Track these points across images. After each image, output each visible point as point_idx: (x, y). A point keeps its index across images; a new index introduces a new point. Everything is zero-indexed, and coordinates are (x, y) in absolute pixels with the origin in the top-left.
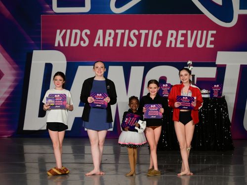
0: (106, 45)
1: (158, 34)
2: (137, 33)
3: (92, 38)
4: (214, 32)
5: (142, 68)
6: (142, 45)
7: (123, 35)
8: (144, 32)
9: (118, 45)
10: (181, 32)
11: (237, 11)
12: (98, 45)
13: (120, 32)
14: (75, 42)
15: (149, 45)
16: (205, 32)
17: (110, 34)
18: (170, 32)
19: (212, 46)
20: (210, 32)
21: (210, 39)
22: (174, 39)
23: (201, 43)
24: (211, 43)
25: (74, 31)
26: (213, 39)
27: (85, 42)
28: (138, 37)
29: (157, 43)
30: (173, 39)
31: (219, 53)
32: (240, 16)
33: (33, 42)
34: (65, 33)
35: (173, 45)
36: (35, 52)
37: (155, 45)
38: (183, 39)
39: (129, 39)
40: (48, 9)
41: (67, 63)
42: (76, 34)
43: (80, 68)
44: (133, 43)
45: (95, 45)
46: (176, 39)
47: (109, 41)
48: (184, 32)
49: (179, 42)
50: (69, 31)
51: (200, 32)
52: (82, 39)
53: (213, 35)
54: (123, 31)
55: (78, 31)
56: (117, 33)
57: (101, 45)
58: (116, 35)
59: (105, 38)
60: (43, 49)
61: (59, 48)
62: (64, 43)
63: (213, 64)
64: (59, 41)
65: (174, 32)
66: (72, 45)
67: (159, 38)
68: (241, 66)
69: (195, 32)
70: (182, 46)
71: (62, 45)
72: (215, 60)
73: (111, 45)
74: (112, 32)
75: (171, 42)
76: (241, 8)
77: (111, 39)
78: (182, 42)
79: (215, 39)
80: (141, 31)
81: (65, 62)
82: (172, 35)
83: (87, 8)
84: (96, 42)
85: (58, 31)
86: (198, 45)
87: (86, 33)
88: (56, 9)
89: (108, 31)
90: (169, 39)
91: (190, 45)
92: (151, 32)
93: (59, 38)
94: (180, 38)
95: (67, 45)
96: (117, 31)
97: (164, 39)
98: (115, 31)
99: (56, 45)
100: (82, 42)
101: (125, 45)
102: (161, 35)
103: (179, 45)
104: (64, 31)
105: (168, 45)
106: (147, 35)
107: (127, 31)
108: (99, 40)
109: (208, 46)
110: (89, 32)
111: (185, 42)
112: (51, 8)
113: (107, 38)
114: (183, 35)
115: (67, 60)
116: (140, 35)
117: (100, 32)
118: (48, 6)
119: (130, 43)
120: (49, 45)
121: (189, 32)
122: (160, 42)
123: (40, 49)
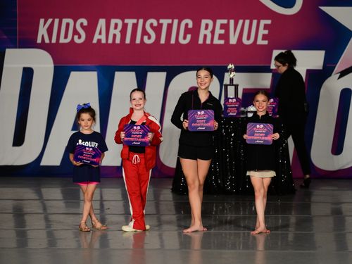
0: (110, 41)
1: (187, 25)
2: (155, 24)
3: (90, 30)
4: (269, 22)
5: (163, 75)
6: (163, 41)
7: (135, 26)
8: (165, 22)
9: (128, 41)
10: (219, 22)
12: (99, 41)
13: (130, 22)
14: (66, 37)
15: (173, 41)
16: (255, 22)
17: (116, 26)
18: (204, 22)
19: (266, 42)
20: (263, 22)
21: (262, 32)
22: (210, 31)
23: (248, 38)
24: (264, 37)
25: (65, 21)
26: (266, 32)
27: (80, 37)
28: (158, 30)
29: (185, 38)
30: (208, 33)
31: (276, 52)
33: (5, 37)
34: (52, 24)
35: (208, 42)
36: (8, 51)
37: (182, 41)
38: (223, 32)
39: (145, 32)
41: (55, 67)
42: (68, 25)
43: (74, 75)
44: (149, 38)
45: (95, 41)
46: (213, 32)
47: (115, 36)
48: (225, 21)
49: (216, 36)
50: (57, 21)
51: (247, 22)
52: (75, 32)
53: (266, 27)
54: (135, 21)
55: (71, 21)
56: (127, 24)
57: (104, 41)
58: (125, 26)
59: (108, 32)
60: (20, 48)
61: (43, 46)
62: (50, 38)
63: (267, 69)
64: (43, 36)
65: (210, 22)
66: (62, 40)
67: (187, 31)
68: (308, 71)
69: (241, 22)
70: (222, 42)
71: (47, 41)
72: (270, 63)
73: (118, 41)
74: (119, 22)
75: (205, 36)
77: (118, 33)
78: (221, 37)
79: (269, 32)
80: (162, 21)
81: (52, 66)
82: (207, 26)
84: (96, 37)
85: (42, 21)
86: (245, 41)
87: (82, 24)
89: (113, 21)
90: (203, 32)
91: (233, 40)
92: (176, 21)
93: (42, 31)
94: (219, 31)
95: (54, 41)
96: (126, 21)
97: (194, 32)
98: (123, 21)
99: (39, 41)
100: (76, 37)
101: (138, 41)
102: (190, 26)
103: (217, 41)
104: (50, 21)
105: (201, 41)
106: (170, 27)
107: (141, 21)
108: (100, 33)
109: (260, 42)
110: (85, 23)
111: (225, 37)
113: (112, 31)
114: (222, 26)
115: (55, 63)
116: (160, 26)
117: (102, 22)
119: (146, 38)
120: (29, 42)
121: (232, 22)
122: (189, 37)
123: (16, 47)
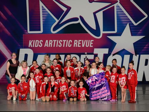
0: (49, 46)
1: (70, 42)
2: (62, 41)
3: (44, 43)
4: (93, 41)
6: (64, 46)
7: (56, 42)
8: (64, 41)
9: (54, 46)
10: (79, 41)
11: (102, 32)
12: (46, 46)
13: (55, 41)
14: (37, 45)
15: (67, 46)
16: (89, 41)
17: (51, 42)
18: (75, 41)
19: (92, 46)
20: (91, 41)
21: (91, 43)
23: (87, 45)
24: (92, 45)
25: (36, 41)
26: (92, 43)
27: (41, 45)
28: (62, 43)
29: (70, 45)
31: (95, 49)
32: (103, 34)
33: (20, 45)
35: (76, 46)
36: (21, 50)
37: (69, 46)
38: (80, 43)
39: (59, 44)
40: (25, 32)
41: (34, 54)
42: (37, 42)
43: (39, 55)
44: (60, 45)
45: (45, 46)
46: (78, 44)
47: (50, 45)
48: (81, 41)
50: (34, 41)
51: (87, 41)
52: (39, 44)
53: (92, 42)
55: (38, 41)
56: (54, 42)
57: (47, 46)
58: (53, 42)
59: (49, 44)
61: (30, 48)
62: (32, 46)
63: (92, 54)
65: (77, 41)
66: (36, 46)
67: (70, 43)
68: (104, 54)
69: (85, 41)
70: (80, 46)
71: (31, 46)
72: (93, 52)
73: (51, 46)
74: (52, 41)
75: (75, 45)
76: (104, 31)
77: (51, 44)
78: (80, 45)
80: (63, 41)
81: (33, 53)
82: (76, 42)
83: (41, 31)
85: (30, 41)
86: (86, 46)
87: (41, 42)
88: (29, 32)
89: (50, 41)
90: (75, 43)
91: (83, 46)
92: (67, 41)
93: (30, 44)
94: (79, 43)
95: (33, 46)
96: (54, 41)
97: (73, 43)
99: (29, 46)
101: (57, 46)
102: (71, 42)
104: (32, 41)
105: (74, 46)
106: (66, 42)
107: (58, 41)
108: (46, 44)
109: (91, 46)
110: (42, 41)
111: (81, 45)
112: (27, 31)
113: (50, 43)
114: (80, 42)
115: (34, 52)
116: (63, 42)
117: (47, 41)
118: (26, 31)
119: (59, 45)
120: (26, 47)
121: (83, 41)
122: (71, 45)
123: (23, 48)
